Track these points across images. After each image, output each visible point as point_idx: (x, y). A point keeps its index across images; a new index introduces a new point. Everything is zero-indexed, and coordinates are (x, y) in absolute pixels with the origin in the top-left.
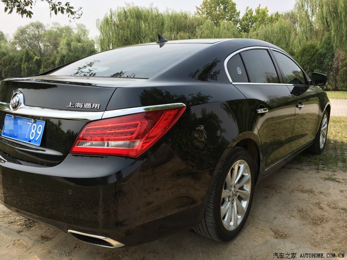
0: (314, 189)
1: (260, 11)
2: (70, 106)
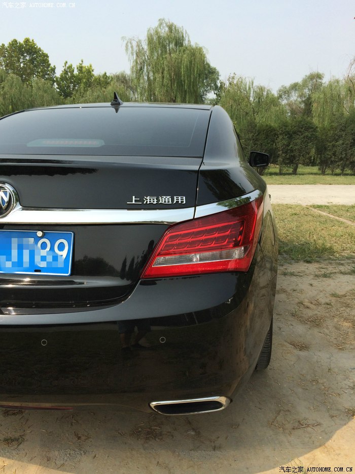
1: (84, 69)
2: (134, 202)
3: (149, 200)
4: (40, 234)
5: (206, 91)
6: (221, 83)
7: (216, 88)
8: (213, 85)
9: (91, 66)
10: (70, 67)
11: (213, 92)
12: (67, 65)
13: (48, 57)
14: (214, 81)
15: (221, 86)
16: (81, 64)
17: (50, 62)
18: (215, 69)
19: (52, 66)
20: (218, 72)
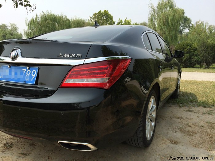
0: (183, 117)
1: (127, 22)
2: (60, 56)
3: (66, 55)
4: (28, 68)
5: (184, 29)
6: (192, 25)
7: (189, 27)
8: (188, 26)
9: (130, 20)
10: (121, 21)
11: (187, 29)
12: (120, 20)
13: (112, 17)
14: (189, 24)
15: (192, 26)
16: (126, 19)
17: (113, 19)
18: (189, 19)
19: (114, 21)
20: (191, 20)
